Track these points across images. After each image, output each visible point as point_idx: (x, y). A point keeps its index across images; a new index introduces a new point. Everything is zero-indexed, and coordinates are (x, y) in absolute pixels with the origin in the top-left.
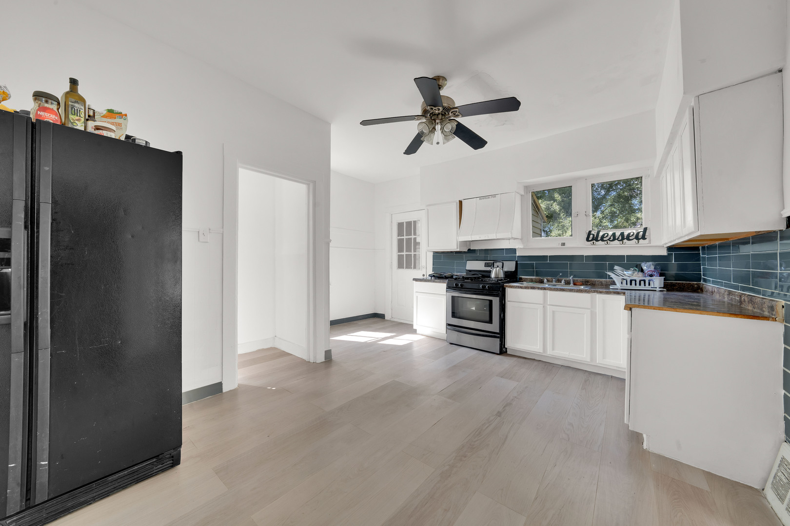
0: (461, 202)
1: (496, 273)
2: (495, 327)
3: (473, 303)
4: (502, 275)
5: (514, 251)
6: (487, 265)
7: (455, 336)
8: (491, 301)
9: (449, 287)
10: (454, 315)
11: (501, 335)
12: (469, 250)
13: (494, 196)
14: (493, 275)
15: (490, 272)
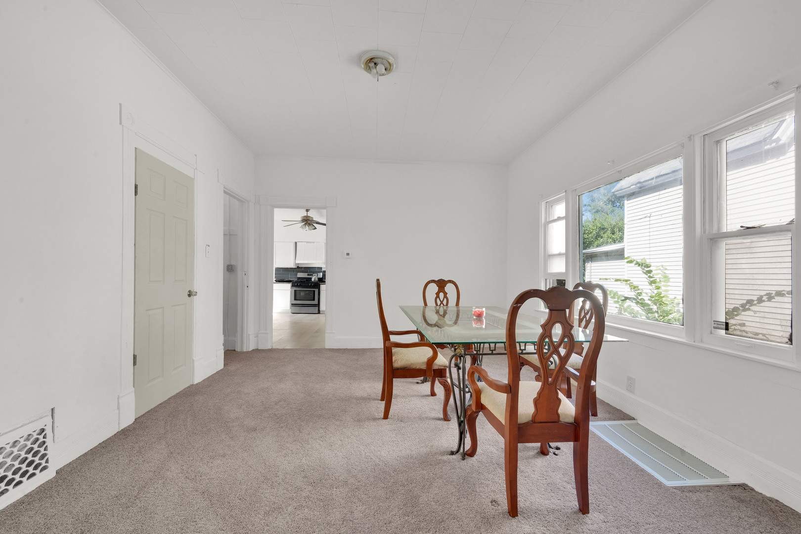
0: (296, 243)
1: (314, 278)
2: (316, 302)
3: (303, 291)
4: (317, 279)
5: (321, 268)
6: (308, 275)
7: (297, 309)
8: (314, 291)
9: (292, 286)
10: (295, 299)
11: (318, 305)
12: (298, 267)
13: (314, 243)
14: (313, 280)
15: (311, 278)
